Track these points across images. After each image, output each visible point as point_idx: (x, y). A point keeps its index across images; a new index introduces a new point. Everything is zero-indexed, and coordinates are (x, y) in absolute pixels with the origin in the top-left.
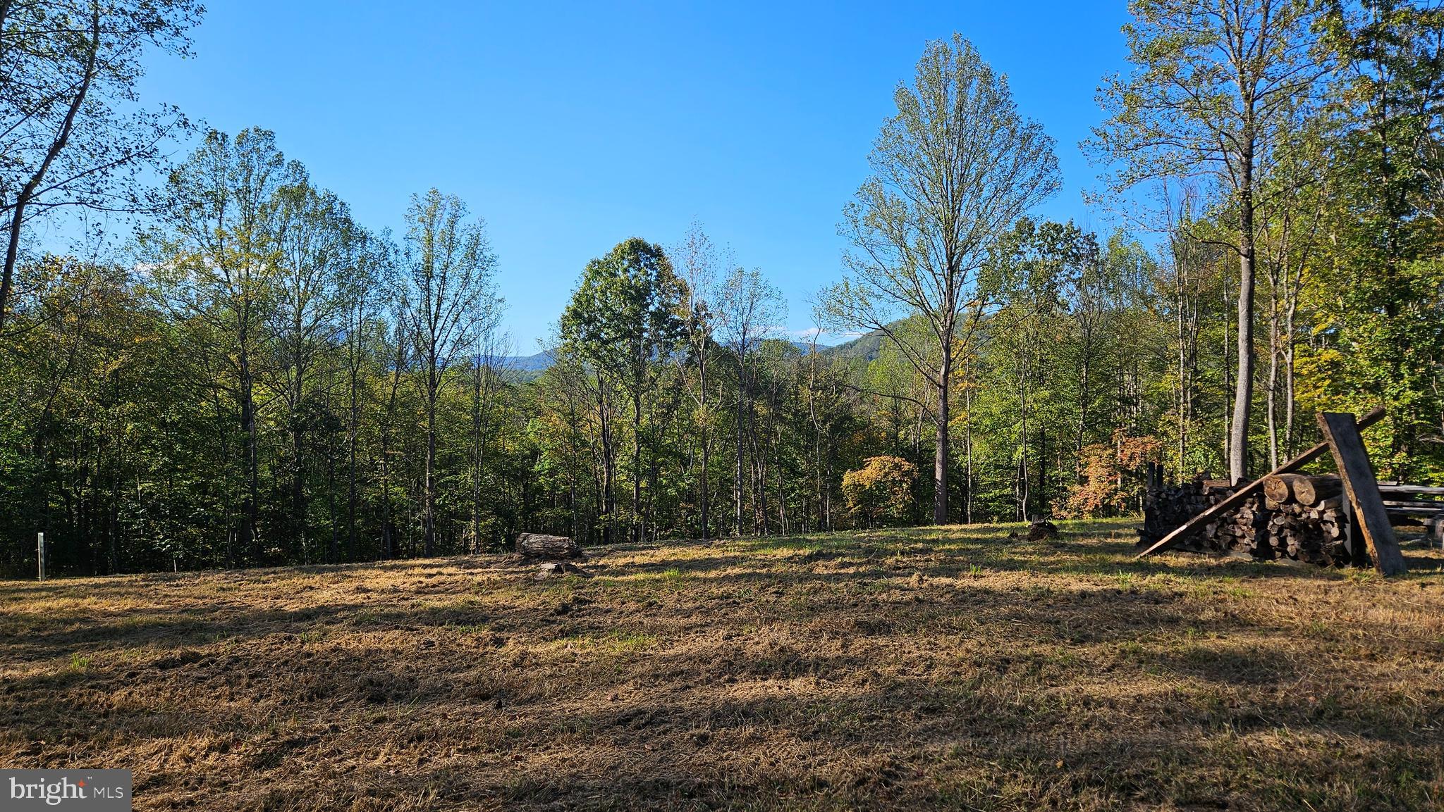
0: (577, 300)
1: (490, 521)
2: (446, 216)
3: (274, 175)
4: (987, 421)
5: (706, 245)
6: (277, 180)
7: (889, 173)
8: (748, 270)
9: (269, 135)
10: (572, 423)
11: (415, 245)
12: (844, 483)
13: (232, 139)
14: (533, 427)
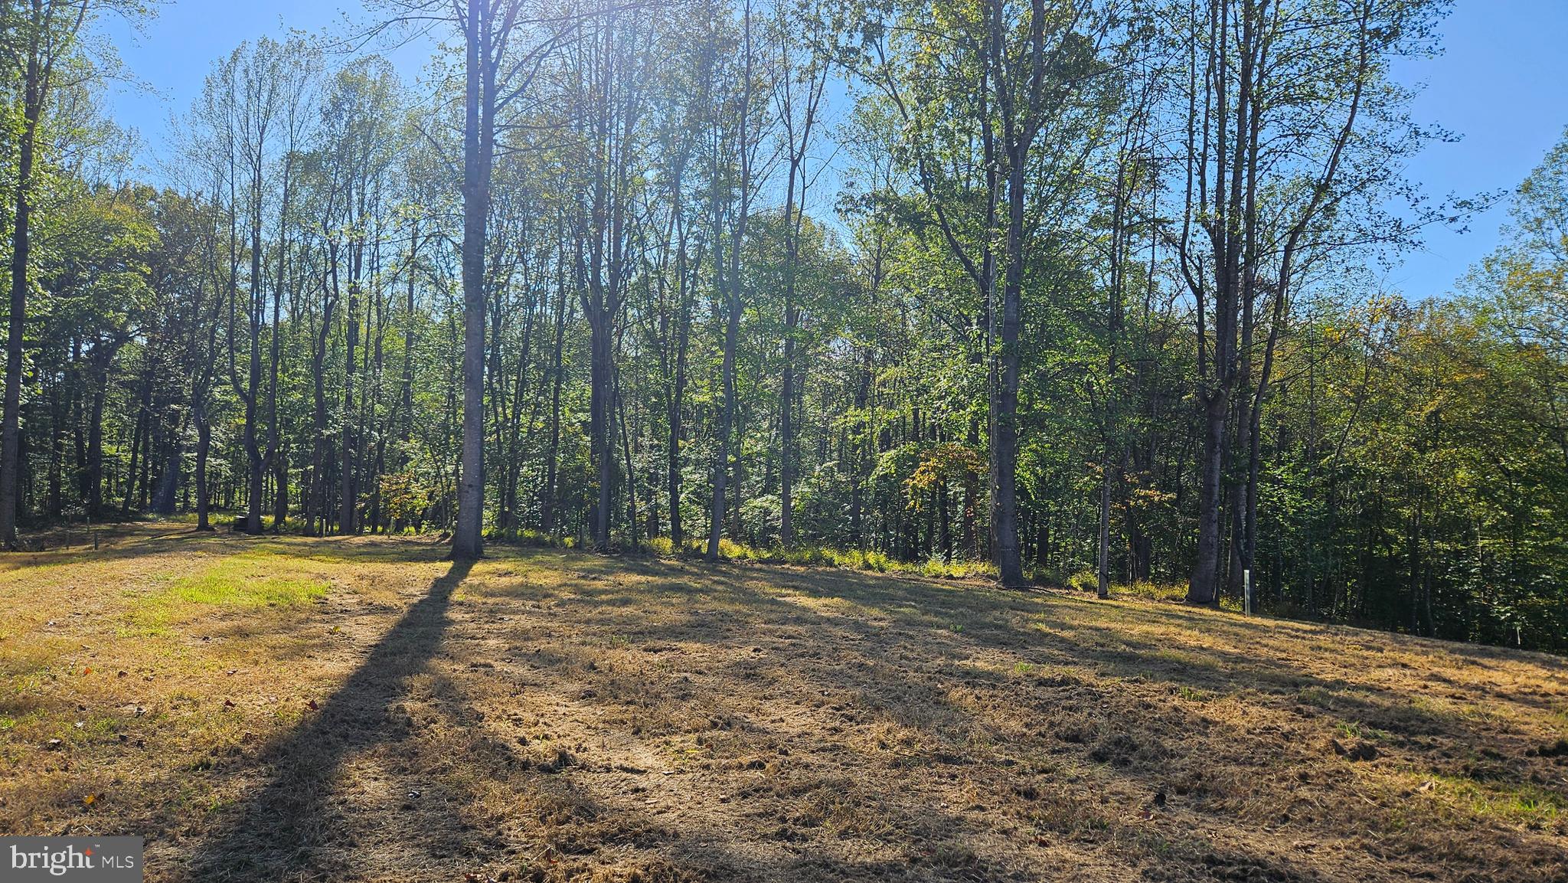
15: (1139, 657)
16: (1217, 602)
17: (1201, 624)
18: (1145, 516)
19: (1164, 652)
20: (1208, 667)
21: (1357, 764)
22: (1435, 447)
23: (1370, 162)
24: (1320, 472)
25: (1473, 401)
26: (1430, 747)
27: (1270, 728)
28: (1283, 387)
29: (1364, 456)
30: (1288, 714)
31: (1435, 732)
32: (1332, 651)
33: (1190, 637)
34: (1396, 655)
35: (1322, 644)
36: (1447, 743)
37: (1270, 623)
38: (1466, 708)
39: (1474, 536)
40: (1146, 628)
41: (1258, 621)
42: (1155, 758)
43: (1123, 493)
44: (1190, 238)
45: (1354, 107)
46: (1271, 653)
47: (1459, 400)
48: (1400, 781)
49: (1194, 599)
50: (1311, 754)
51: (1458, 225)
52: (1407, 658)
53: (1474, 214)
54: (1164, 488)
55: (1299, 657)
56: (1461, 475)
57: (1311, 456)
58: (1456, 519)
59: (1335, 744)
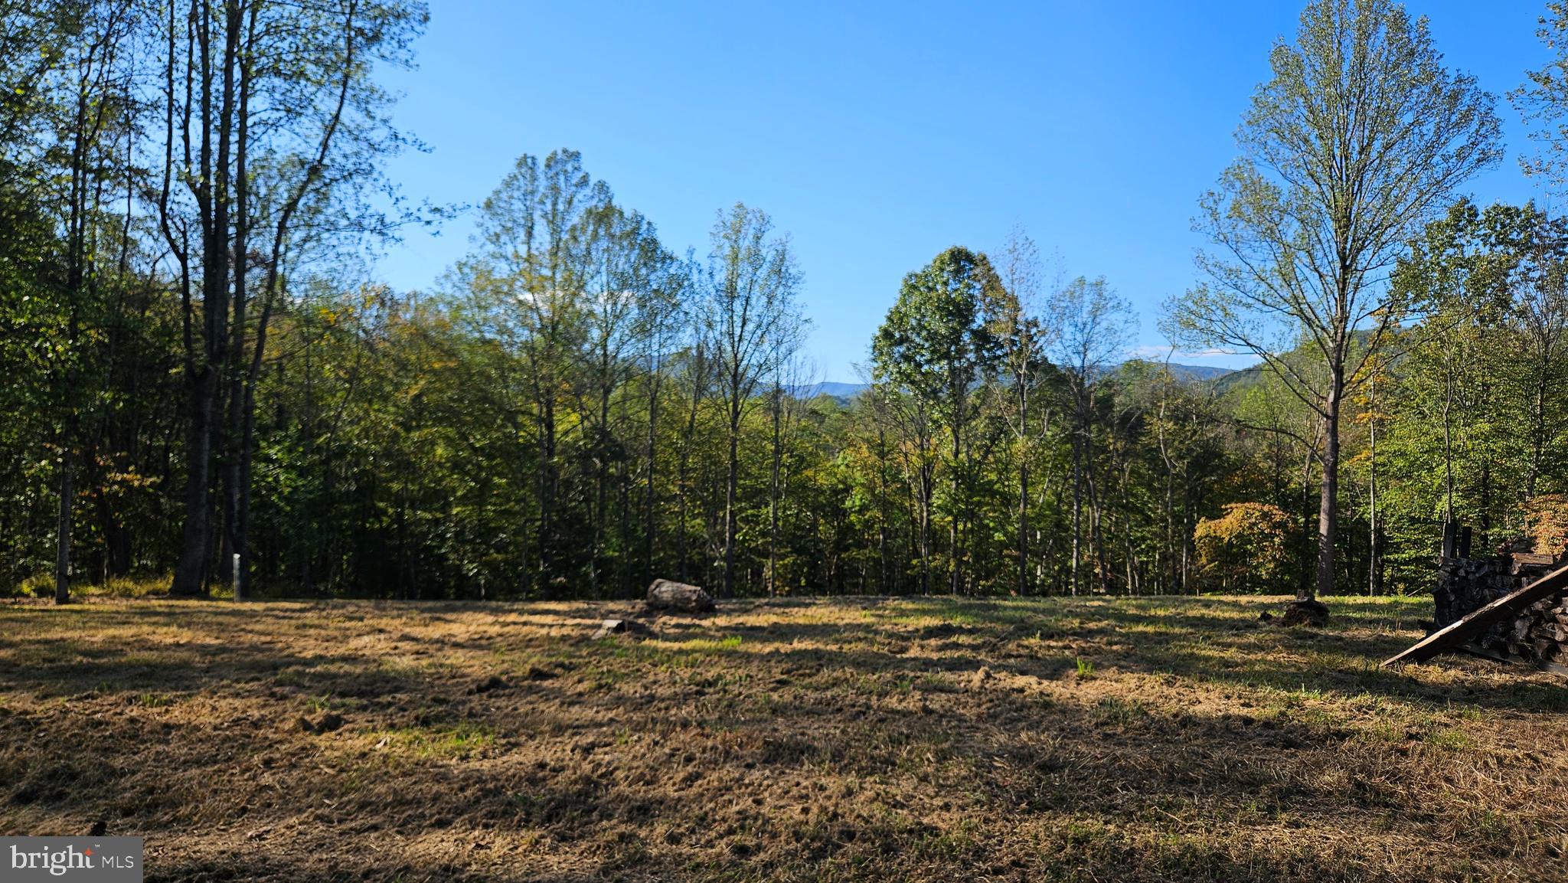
0: (890, 319)
1: (789, 560)
2: (751, 232)
3: (580, 196)
4: (1400, 463)
5: (1031, 250)
6: (585, 201)
7: (1262, 153)
8: (1091, 279)
9: (576, 156)
10: (882, 455)
11: (719, 263)
12: (1197, 534)
13: (541, 163)
14: (845, 458)
15: (99, 667)
16: (207, 590)
17: (183, 619)
18: (121, 504)
19: (133, 655)
20: (185, 665)
21: (324, 736)
22: (419, 427)
23: (357, 154)
24: (319, 449)
25: (449, 386)
26: (390, 704)
27: (239, 719)
28: (280, 365)
29: (358, 436)
30: (261, 701)
31: (397, 690)
32: (316, 627)
33: (166, 635)
34: (374, 622)
35: (307, 621)
36: (403, 697)
37: (259, 606)
38: (424, 662)
39: (449, 505)
40: (112, 632)
41: (248, 606)
42: (101, 781)
43: (95, 476)
44: (172, 196)
45: (342, 97)
46: (255, 639)
47: (438, 385)
48: (359, 743)
49: (180, 591)
50: (278, 737)
51: (432, 228)
52: (383, 623)
53: (445, 221)
54: (145, 472)
55: (283, 639)
56: (439, 451)
57: (307, 435)
58: (436, 492)
59: (302, 721)
